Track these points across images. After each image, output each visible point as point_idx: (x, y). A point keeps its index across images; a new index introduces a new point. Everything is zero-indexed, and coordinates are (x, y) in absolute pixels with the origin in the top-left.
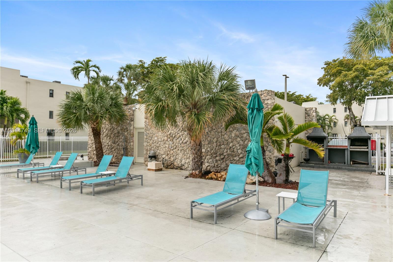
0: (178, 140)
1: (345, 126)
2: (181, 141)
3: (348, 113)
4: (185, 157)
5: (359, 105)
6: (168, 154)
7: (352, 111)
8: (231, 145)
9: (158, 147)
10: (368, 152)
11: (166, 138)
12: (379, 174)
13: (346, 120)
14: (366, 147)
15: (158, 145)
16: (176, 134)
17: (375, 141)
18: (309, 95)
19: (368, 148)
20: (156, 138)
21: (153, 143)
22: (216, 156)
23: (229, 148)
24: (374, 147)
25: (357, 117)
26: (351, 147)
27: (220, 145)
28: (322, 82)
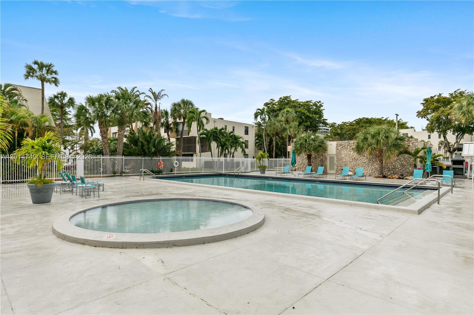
0: (360, 161)
1: (439, 150)
2: (362, 162)
3: (442, 139)
4: (365, 170)
5: (453, 134)
6: (353, 168)
7: (446, 138)
8: (394, 164)
9: (346, 165)
10: (463, 168)
11: (351, 160)
12: (469, 179)
13: (440, 145)
14: (462, 166)
15: (346, 164)
16: (359, 158)
17: (467, 162)
18: (400, 120)
19: (463, 166)
20: (344, 160)
21: (342, 163)
22: (385, 169)
23: (393, 165)
24: (467, 165)
25: (450, 143)
26: (453, 165)
27: (387, 164)
28: (421, 114)
